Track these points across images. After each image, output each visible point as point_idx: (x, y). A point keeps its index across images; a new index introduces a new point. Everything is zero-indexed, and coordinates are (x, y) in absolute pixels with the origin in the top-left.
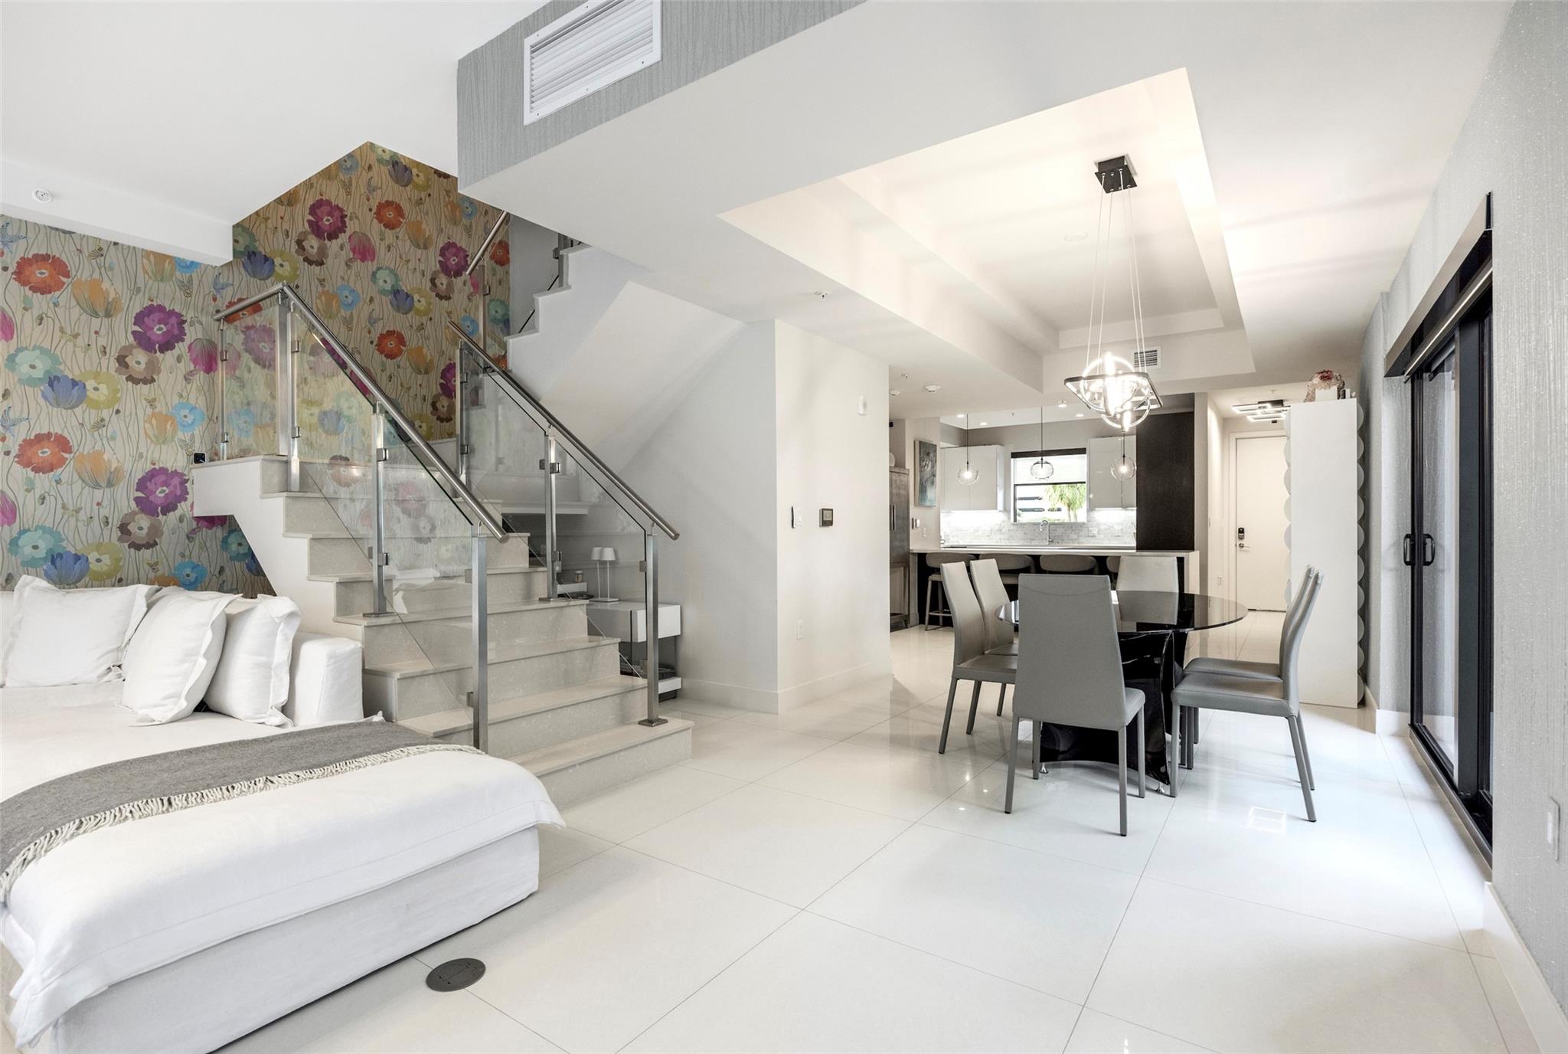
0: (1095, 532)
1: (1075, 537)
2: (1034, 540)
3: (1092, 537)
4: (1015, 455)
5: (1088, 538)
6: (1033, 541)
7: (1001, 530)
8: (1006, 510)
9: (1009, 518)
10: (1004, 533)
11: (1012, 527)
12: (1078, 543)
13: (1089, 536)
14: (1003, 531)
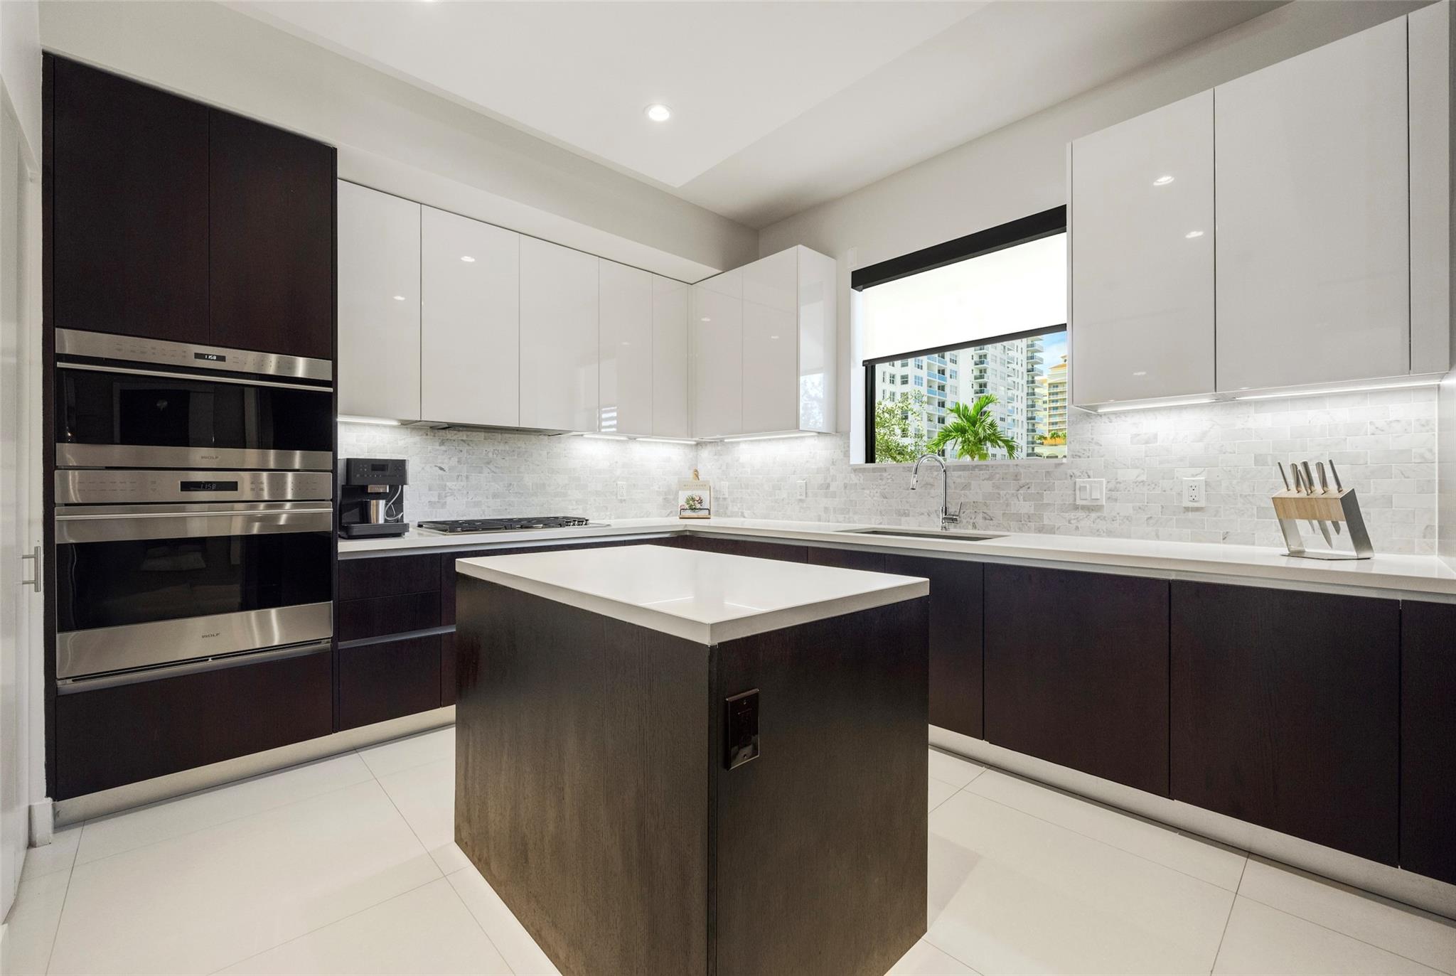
0: (1100, 495)
1: (1025, 507)
2: (906, 514)
3: (1089, 509)
4: (864, 278)
5: (1072, 515)
6: (903, 519)
7: (828, 486)
8: (838, 430)
9: (847, 454)
10: (834, 495)
11: (854, 479)
12: (1041, 530)
13: (1076, 508)
14: (831, 489)
